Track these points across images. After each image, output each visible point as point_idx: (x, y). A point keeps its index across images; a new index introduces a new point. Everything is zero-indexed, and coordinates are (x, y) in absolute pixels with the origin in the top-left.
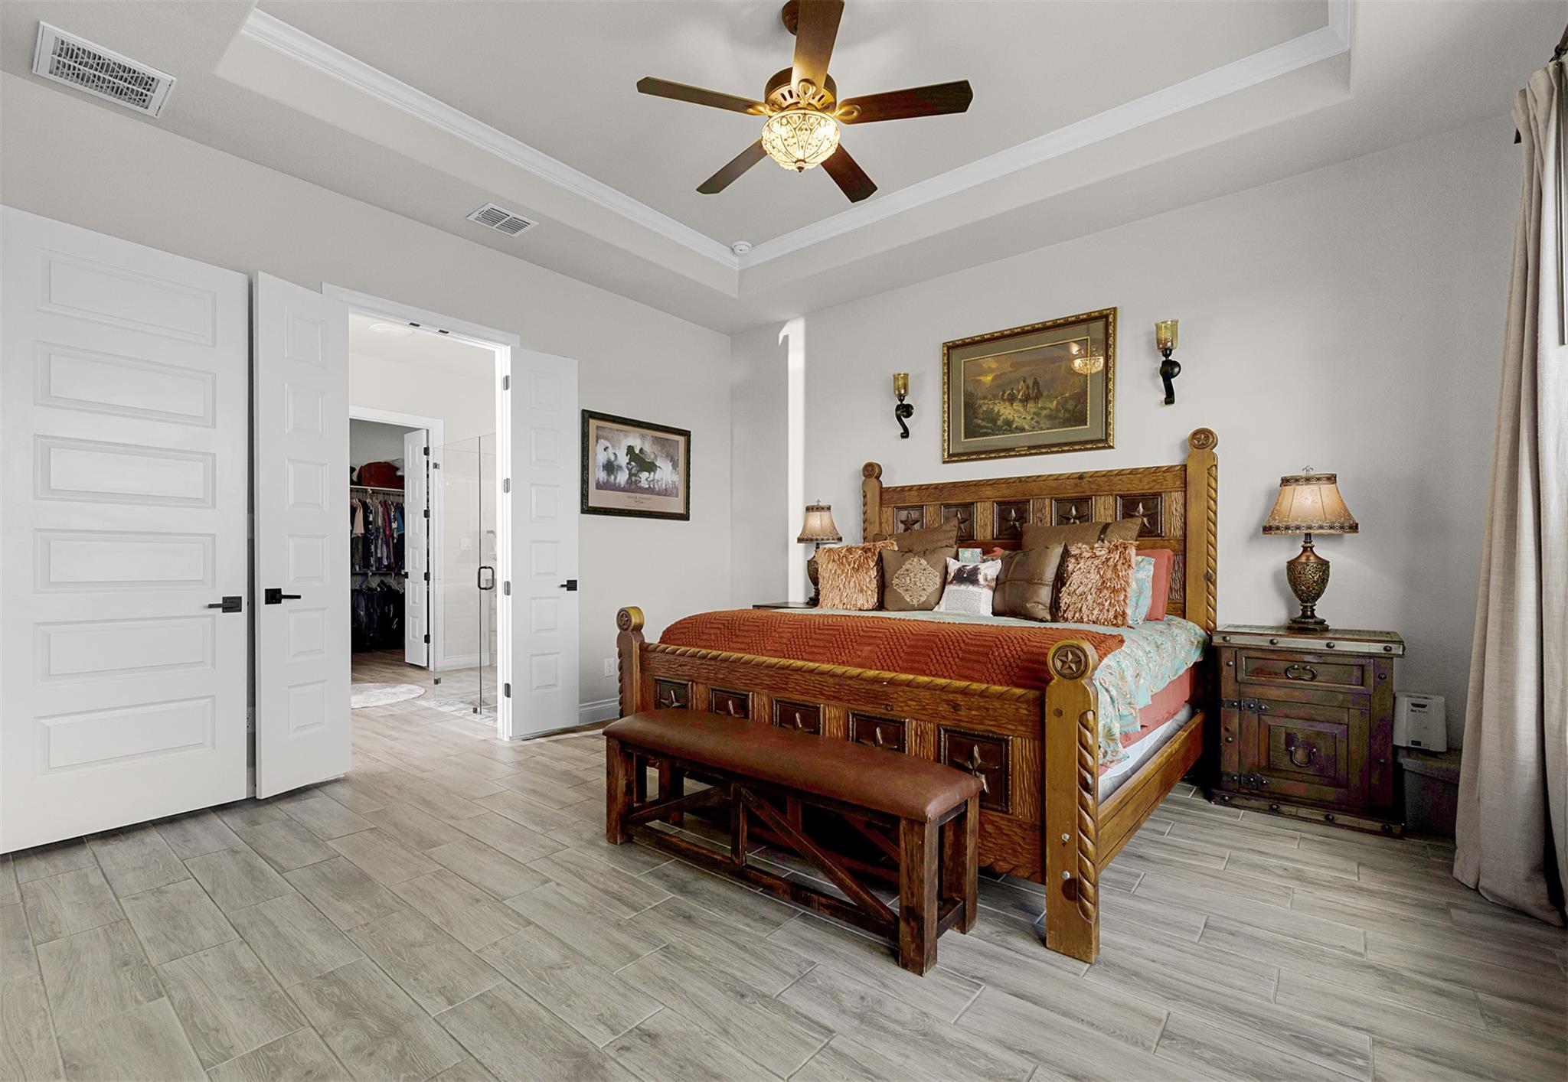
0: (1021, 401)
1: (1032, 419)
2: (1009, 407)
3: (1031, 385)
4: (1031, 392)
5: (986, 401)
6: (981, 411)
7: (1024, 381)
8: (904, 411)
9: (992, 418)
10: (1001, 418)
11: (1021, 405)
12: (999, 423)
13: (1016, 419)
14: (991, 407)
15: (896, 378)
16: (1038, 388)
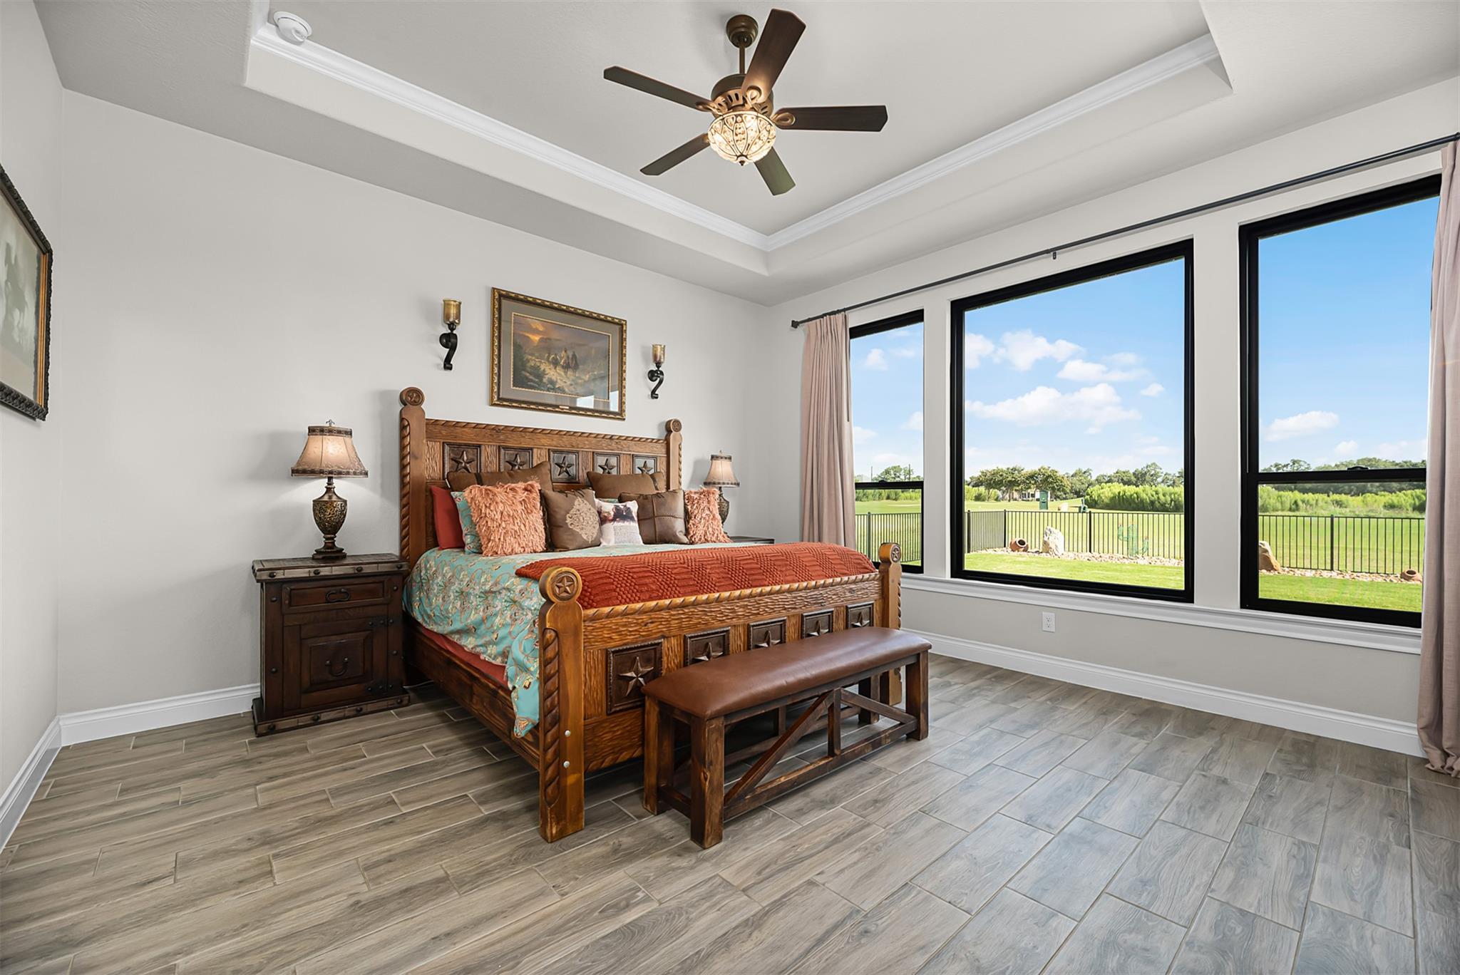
0: (563, 367)
1: (571, 385)
2: (553, 370)
3: (571, 357)
4: (570, 362)
5: (533, 358)
6: (529, 365)
7: (565, 351)
8: (449, 341)
9: (539, 375)
10: (547, 376)
11: (562, 370)
12: (545, 380)
13: (559, 381)
14: (539, 365)
15: (447, 304)
16: (576, 361)
